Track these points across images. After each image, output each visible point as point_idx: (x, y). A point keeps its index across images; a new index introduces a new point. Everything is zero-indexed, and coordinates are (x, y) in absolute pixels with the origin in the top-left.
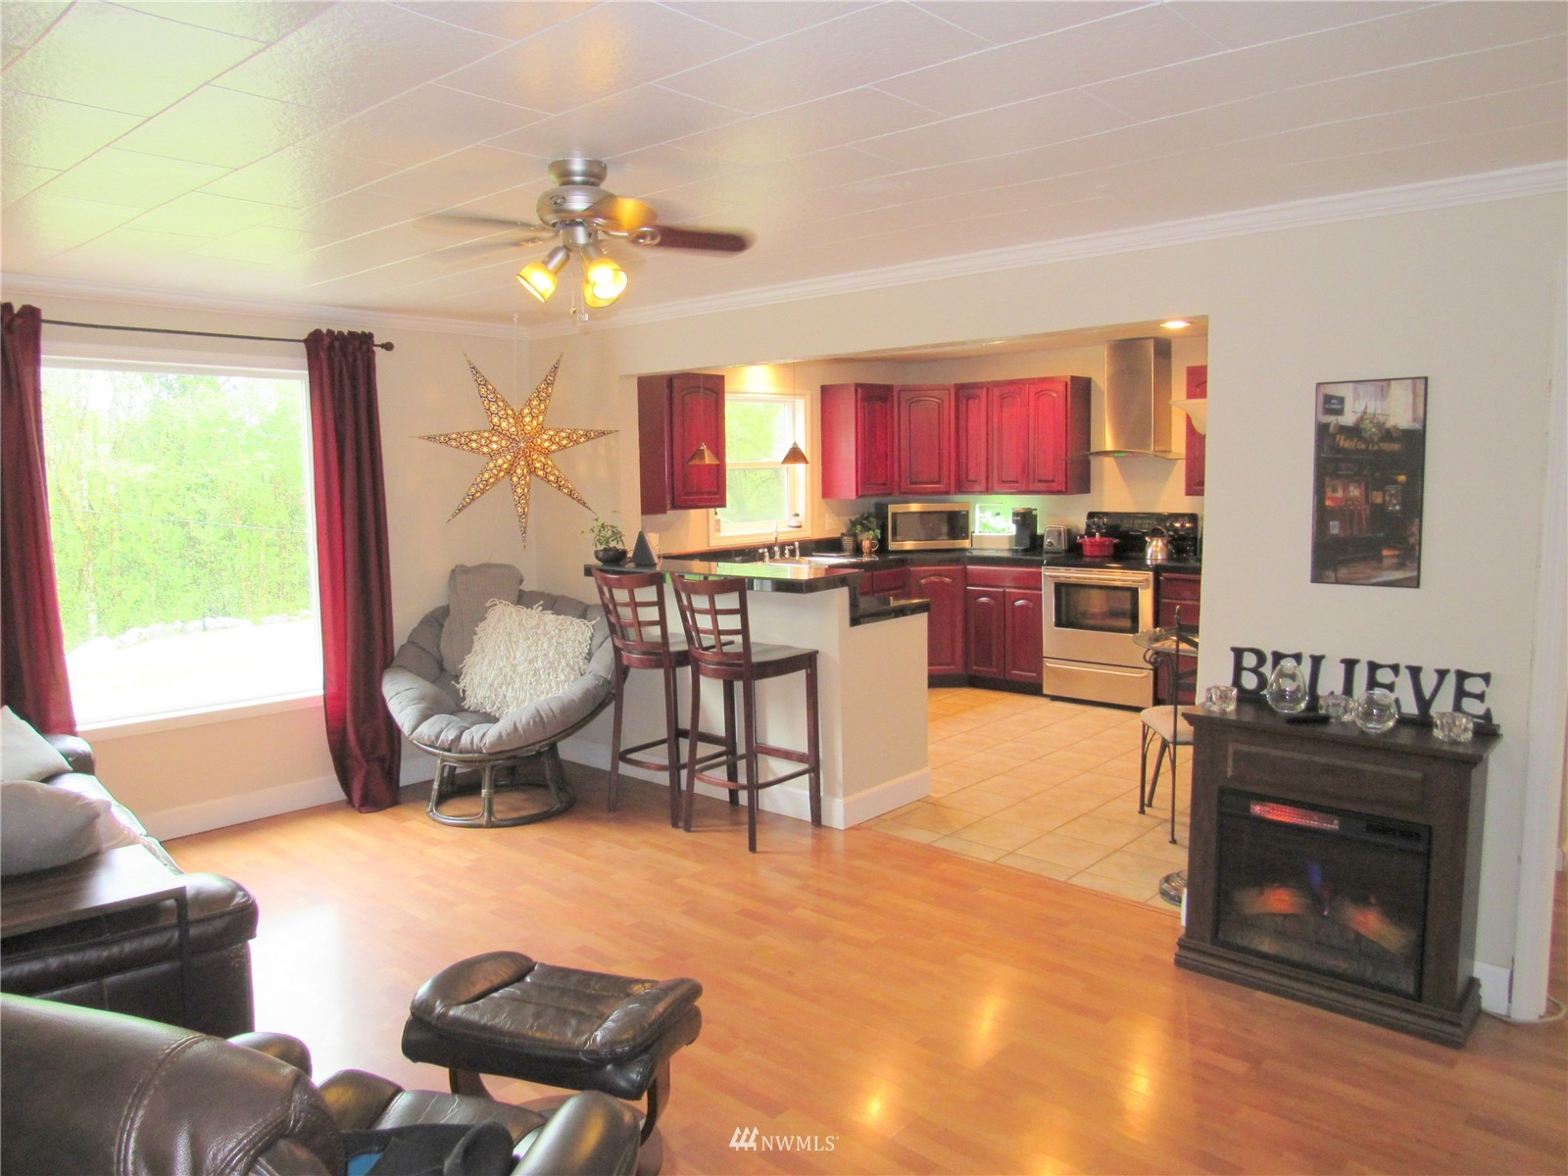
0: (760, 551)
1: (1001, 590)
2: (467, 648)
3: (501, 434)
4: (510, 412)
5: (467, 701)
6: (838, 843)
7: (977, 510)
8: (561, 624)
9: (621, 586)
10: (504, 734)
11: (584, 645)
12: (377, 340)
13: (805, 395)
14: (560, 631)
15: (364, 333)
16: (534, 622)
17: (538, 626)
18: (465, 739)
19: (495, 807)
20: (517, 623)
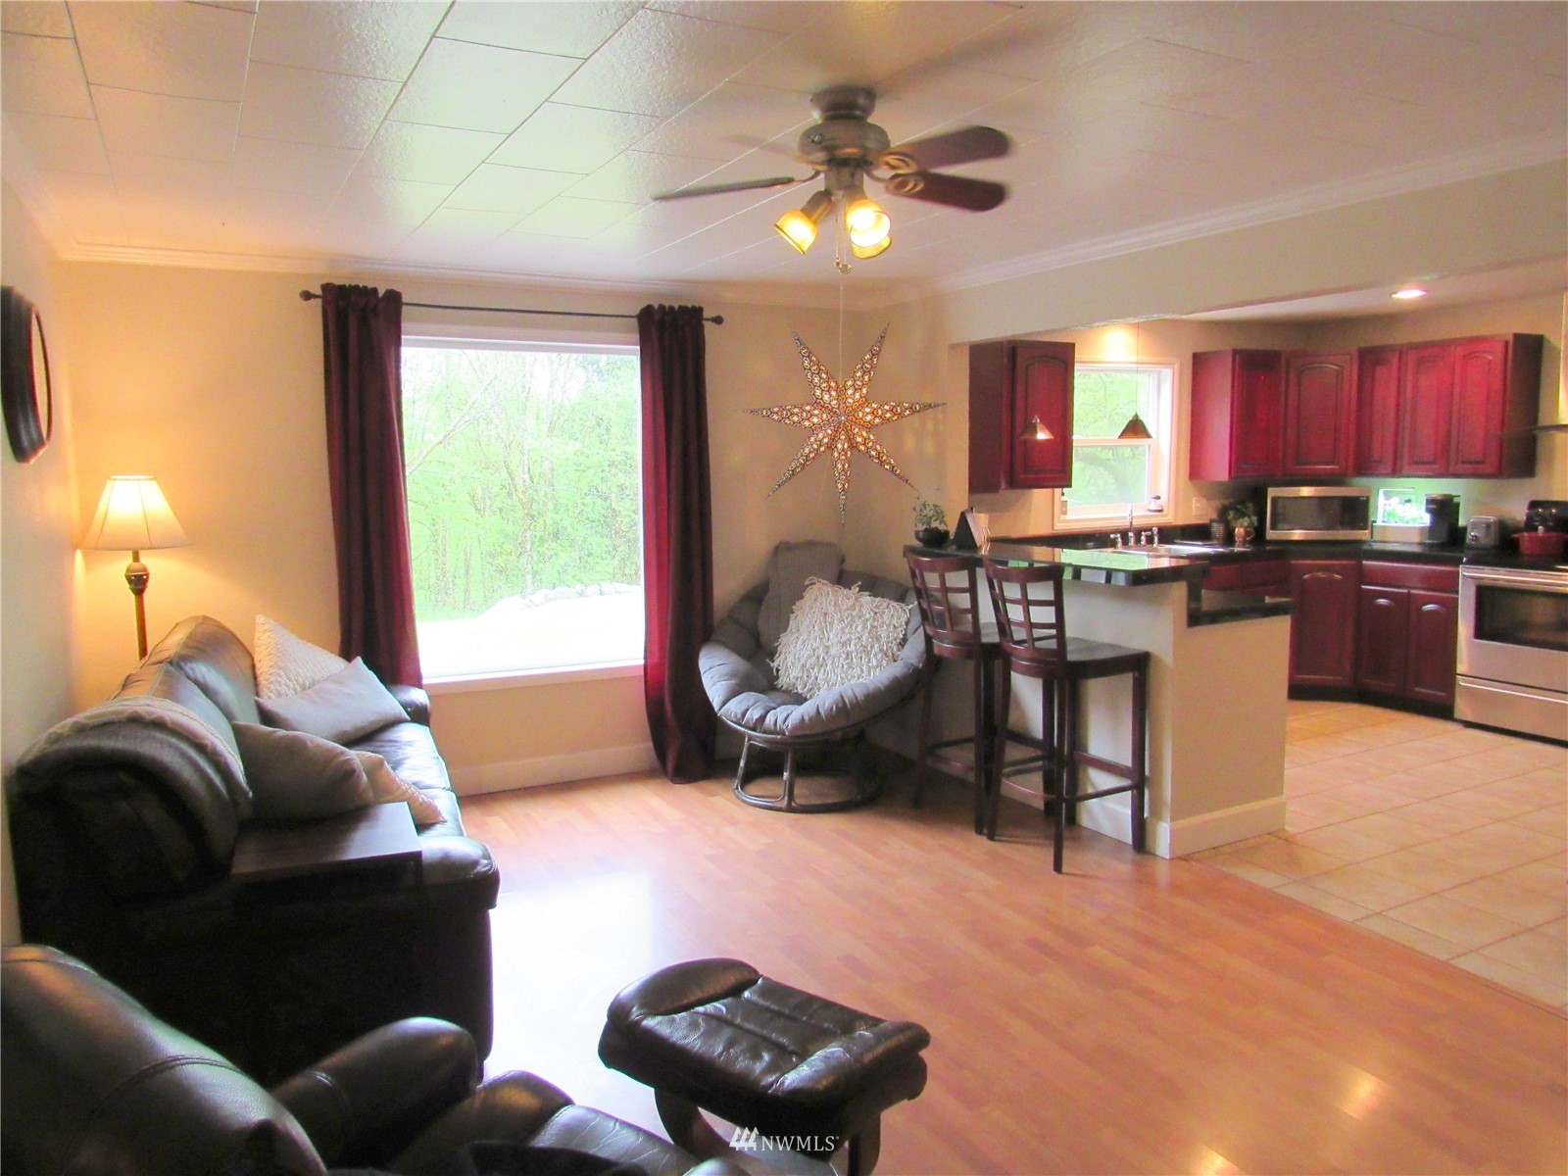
0: (1112, 536)
1: (1405, 591)
2: (783, 625)
3: (823, 407)
4: (833, 384)
5: (780, 680)
6: (1162, 872)
7: (1381, 497)
8: (877, 607)
9: (933, 570)
10: (806, 718)
11: (899, 630)
12: (706, 314)
13: (1173, 364)
14: (876, 613)
15: (694, 307)
16: (850, 603)
17: (853, 608)
18: (769, 720)
19: (796, 791)
20: (833, 603)
